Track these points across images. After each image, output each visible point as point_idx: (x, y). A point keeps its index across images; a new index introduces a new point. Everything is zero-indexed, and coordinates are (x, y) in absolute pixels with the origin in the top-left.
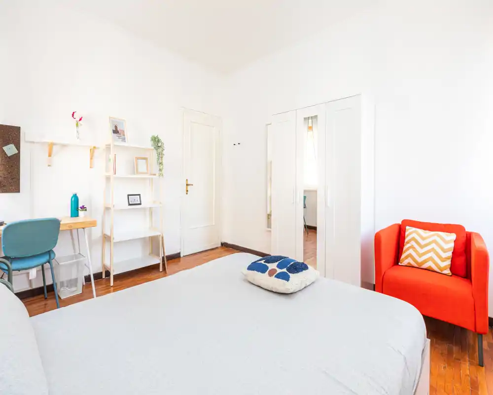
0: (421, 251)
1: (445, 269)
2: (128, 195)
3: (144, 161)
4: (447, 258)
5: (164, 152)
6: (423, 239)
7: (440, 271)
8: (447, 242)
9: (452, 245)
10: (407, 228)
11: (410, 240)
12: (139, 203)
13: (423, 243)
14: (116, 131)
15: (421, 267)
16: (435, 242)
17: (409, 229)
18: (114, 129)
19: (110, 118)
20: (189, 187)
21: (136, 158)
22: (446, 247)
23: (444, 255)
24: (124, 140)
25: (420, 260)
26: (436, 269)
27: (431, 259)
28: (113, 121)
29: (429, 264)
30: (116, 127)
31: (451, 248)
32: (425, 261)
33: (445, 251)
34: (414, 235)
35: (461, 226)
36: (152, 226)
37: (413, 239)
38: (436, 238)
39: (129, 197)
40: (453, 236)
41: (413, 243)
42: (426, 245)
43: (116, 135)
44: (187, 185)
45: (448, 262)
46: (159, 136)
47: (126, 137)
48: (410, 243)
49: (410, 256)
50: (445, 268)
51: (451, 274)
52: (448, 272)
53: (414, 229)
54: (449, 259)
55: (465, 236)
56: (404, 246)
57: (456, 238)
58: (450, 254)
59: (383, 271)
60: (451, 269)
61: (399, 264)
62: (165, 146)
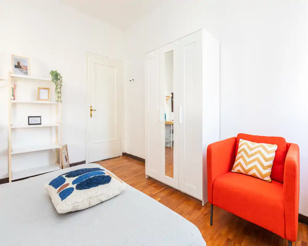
0: (248, 160)
1: (266, 177)
2: (29, 117)
3: (47, 91)
4: (268, 167)
5: (62, 84)
6: (251, 149)
7: (261, 178)
8: (268, 152)
9: (273, 155)
10: (241, 140)
11: (241, 151)
12: (39, 123)
13: (250, 153)
14: (18, 66)
15: (248, 174)
16: (259, 152)
17: (242, 141)
18: (17, 65)
19: (12, 55)
20: (93, 112)
21: (38, 88)
22: (268, 156)
23: (266, 164)
24: (26, 73)
25: (247, 168)
26: (258, 176)
27: (255, 167)
28: (15, 58)
29: (253, 172)
30: (19, 63)
31: (272, 157)
32: (250, 170)
33: (266, 160)
34: (245, 147)
35: (282, 138)
36: (57, 141)
37: (244, 150)
38: (261, 149)
39: (30, 118)
40: (275, 147)
41: (243, 153)
42: (252, 155)
43: (17, 69)
44: (91, 110)
45: (269, 170)
46: (57, 71)
47: (29, 71)
48: (241, 153)
49: (240, 164)
50: (266, 175)
51: (270, 181)
52: (268, 178)
53: (245, 141)
54: (270, 167)
55: (286, 146)
56: (236, 156)
57: (277, 149)
58: (271, 163)
59: (213, 180)
60: (271, 176)
61: (232, 171)
62: (63, 79)
